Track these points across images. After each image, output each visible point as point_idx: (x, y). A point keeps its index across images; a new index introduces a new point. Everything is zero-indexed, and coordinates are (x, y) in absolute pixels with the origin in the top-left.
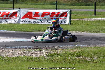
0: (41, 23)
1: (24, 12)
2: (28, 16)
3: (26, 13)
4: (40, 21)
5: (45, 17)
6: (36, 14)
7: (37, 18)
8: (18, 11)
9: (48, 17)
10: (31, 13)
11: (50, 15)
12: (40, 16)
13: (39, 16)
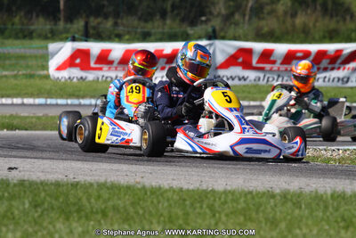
0: (280, 82)
2: (240, 60)
4: (276, 77)
6: (266, 56)
7: (268, 66)
10: (249, 52)
12: (279, 61)
13: (274, 62)
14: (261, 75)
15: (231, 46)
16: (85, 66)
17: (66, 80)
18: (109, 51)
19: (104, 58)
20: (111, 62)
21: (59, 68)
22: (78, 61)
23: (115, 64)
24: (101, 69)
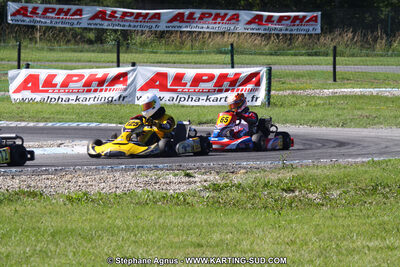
0: (190, 103)
1: (145, 73)
2: (158, 83)
3: (150, 75)
4: (187, 98)
5: (203, 86)
6: (179, 78)
7: (180, 88)
8: (129, 72)
9: (210, 85)
10: (164, 76)
11: (215, 81)
12: (189, 84)
13: (185, 85)
14: (175, 95)
15: (149, 71)
16: (35, 89)
18: (54, 76)
19: (49, 83)
20: (55, 85)
21: (16, 91)
23: (58, 87)
24: (47, 91)
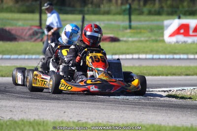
17: (175, 43)
22: (182, 31)
